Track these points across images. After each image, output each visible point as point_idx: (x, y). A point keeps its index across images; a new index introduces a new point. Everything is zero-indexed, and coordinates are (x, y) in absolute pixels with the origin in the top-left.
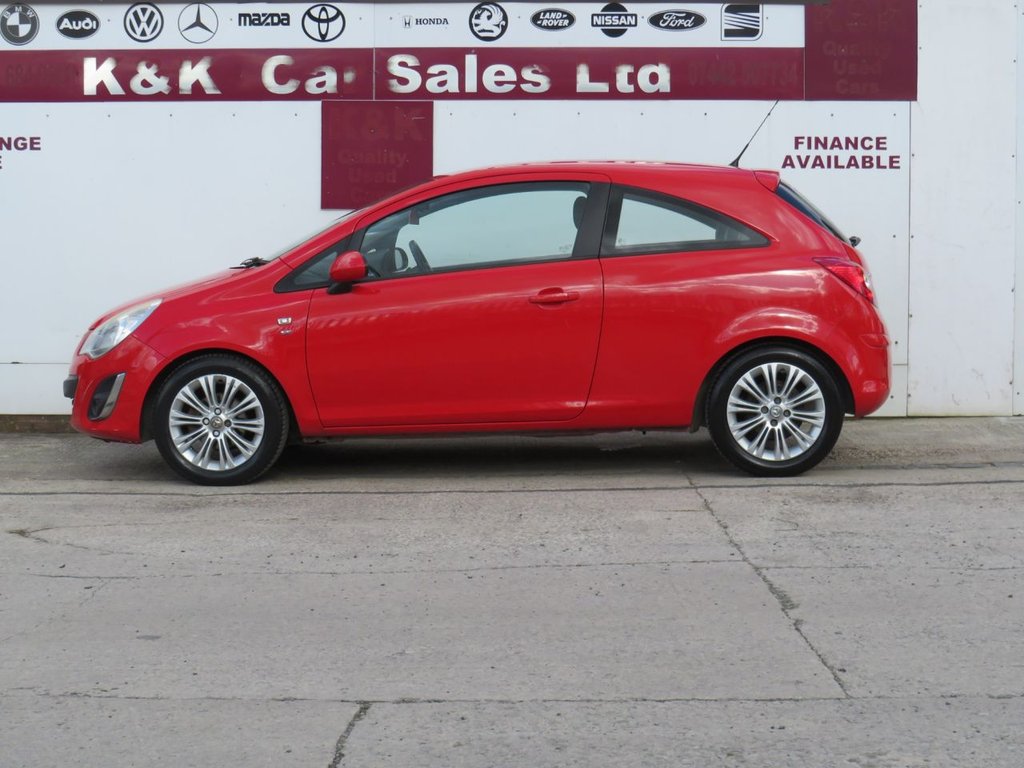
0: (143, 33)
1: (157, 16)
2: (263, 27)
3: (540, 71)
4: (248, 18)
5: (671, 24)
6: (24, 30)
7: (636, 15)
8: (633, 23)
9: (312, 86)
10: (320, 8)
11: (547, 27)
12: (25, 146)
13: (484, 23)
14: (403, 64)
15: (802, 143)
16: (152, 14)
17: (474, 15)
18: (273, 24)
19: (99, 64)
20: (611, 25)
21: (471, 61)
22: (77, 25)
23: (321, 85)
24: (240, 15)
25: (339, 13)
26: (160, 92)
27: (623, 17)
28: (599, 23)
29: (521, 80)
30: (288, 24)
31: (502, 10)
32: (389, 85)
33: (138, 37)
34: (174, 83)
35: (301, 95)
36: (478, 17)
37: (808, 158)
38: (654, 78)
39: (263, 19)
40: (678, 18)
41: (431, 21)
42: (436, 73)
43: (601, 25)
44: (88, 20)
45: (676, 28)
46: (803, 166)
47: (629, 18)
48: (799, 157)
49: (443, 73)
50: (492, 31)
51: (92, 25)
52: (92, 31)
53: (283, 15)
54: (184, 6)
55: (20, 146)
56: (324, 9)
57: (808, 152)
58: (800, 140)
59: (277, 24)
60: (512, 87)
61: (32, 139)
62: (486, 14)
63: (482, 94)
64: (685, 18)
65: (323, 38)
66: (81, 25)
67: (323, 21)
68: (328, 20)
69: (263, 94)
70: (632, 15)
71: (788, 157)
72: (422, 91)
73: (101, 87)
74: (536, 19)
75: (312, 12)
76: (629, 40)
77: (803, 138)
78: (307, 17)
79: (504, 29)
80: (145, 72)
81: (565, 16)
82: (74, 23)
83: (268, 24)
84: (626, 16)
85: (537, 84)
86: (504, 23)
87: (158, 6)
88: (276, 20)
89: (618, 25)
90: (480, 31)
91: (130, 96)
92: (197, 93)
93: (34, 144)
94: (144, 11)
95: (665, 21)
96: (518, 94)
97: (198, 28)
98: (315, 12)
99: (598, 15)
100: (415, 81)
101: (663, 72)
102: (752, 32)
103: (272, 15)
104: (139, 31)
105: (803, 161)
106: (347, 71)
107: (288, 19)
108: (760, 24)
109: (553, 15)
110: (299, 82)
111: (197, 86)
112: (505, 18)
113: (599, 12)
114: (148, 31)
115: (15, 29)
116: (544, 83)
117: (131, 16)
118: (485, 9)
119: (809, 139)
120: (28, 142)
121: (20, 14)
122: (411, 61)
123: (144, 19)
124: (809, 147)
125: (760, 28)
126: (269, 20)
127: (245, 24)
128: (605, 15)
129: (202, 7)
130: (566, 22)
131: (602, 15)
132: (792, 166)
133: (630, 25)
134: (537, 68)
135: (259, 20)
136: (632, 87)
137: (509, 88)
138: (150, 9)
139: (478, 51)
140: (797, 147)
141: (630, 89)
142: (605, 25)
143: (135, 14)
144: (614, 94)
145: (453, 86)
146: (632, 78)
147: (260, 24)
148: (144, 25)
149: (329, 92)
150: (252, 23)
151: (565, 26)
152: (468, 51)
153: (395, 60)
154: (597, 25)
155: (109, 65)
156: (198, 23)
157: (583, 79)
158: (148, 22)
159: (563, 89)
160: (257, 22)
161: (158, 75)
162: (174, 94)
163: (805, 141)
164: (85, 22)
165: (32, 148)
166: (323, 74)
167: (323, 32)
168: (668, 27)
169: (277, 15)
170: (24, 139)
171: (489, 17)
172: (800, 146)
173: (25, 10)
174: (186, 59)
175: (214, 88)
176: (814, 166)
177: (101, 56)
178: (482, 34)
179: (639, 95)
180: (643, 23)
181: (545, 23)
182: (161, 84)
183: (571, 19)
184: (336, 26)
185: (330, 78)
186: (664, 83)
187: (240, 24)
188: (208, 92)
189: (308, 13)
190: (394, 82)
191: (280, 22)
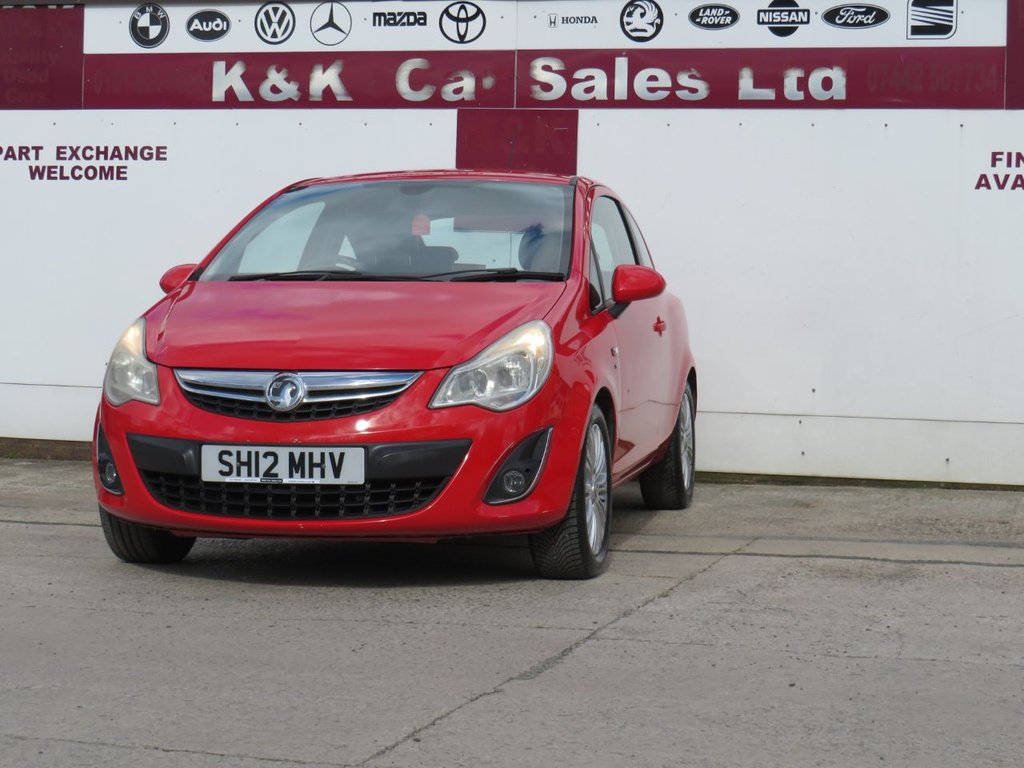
0: (274, 35)
1: (289, 16)
2: (399, 28)
3: (698, 75)
4: (383, 18)
5: (849, 21)
6: (155, 31)
7: (808, 11)
8: (805, 20)
9: (448, 91)
10: (460, 5)
11: (707, 26)
12: (151, 155)
13: (636, 21)
14: (547, 68)
15: (1001, 160)
16: (284, 14)
17: (626, 12)
18: (409, 24)
19: (228, 68)
20: (780, 23)
21: (621, 64)
22: (207, 26)
23: (458, 91)
24: (375, 15)
25: (479, 11)
26: (290, 100)
27: (794, 14)
28: (766, 20)
29: (676, 86)
30: (425, 24)
31: (657, 6)
32: (530, 91)
33: (269, 38)
34: (304, 89)
35: (436, 102)
36: (630, 14)
37: (1007, 177)
38: (827, 83)
39: (398, 18)
40: (856, 13)
41: (578, 20)
42: (583, 78)
43: (768, 23)
44: (219, 21)
45: (855, 25)
46: (1001, 187)
47: (800, 14)
48: (996, 177)
49: (590, 78)
50: (645, 31)
51: (223, 25)
52: (222, 33)
53: (420, 13)
54: (316, 5)
55: (146, 156)
56: (463, 7)
57: (1008, 171)
58: (998, 157)
59: (413, 24)
60: (666, 94)
61: (158, 148)
62: (639, 11)
63: (633, 101)
64: (865, 13)
65: (462, 39)
66: (212, 26)
67: (462, 20)
68: (467, 20)
69: (397, 102)
70: (803, 11)
71: (983, 177)
72: (567, 98)
73: (230, 93)
74: (694, 16)
75: (450, 10)
76: (800, 40)
77: (1002, 153)
78: (445, 16)
79: (659, 28)
80: (275, 77)
81: (727, 12)
82: (205, 24)
83: (403, 24)
84: (797, 12)
85: (693, 91)
86: (658, 21)
87: (292, 6)
88: (412, 19)
89: (788, 23)
90: (632, 31)
91: (259, 103)
92: (328, 100)
93: (160, 153)
94: (275, 10)
95: (842, 17)
96: (672, 102)
97: (330, 29)
98: (454, 11)
99: (765, 11)
100: (559, 86)
101: (837, 75)
102: (943, 29)
103: (408, 14)
104: (270, 32)
105: (1001, 180)
106: (486, 76)
107: (425, 19)
108: (954, 19)
109: (714, 12)
110: (435, 88)
111: (328, 91)
112: (660, 15)
113: (767, 8)
114: (279, 32)
115: (145, 30)
116: (702, 89)
117: (262, 16)
118: (638, 6)
119: (1010, 155)
120: (154, 151)
121: (151, 16)
122: (556, 65)
123: (275, 19)
124: (1009, 164)
125: (954, 24)
126: (405, 20)
127: (380, 24)
128: (773, 11)
129: (335, 5)
130: (729, 19)
131: (769, 11)
132: (988, 186)
133: (802, 22)
134: (695, 73)
135: (394, 19)
136: (802, 93)
137: (662, 95)
138: (282, 8)
139: (630, 54)
140: (994, 165)
141: (800, 96)
142: (773, 23)
143: (267, 14)
144: (781, 102)
145: (601, 93)
146: (802, 84)
147: (396, 24)
148: (275, 26)
149: (466, 99)
150: (387, 23)
151: (728, 24)
152: (619, 53)
153: (539, 63)
154: (763, 23)
155: (238, 69)
156: (331, 24)
157: (746, 84)
158: (280, 23)
159: (723, 96)
160: (392, 22)
161: (288, 80)
162: (304, 101)
163: (1005, 157)
164: (215, 23)
165: (158, 158)
166: (461, 79)
167: (462, 33)
168: (845, 24)
169: (413, 14)
170: (150, 148)
171: (643, 15)
172: (998, 163)
173: (156, 10)
174: (318, 63)
175: (346, 95)
176: (1014, 186)
177: (230, 59)
178: (634, 34)
179: (809, 103)
180: (817, 20)
181: (704, 21)
182: (290, 90)
183: (734, 16)
184: (475, 26)
185: (468, 84)
186: (839, 90)
187: (374, 24)
188: (339, 99)
189: (446, 11)
190: (537, 88)
191: (417, 21)
